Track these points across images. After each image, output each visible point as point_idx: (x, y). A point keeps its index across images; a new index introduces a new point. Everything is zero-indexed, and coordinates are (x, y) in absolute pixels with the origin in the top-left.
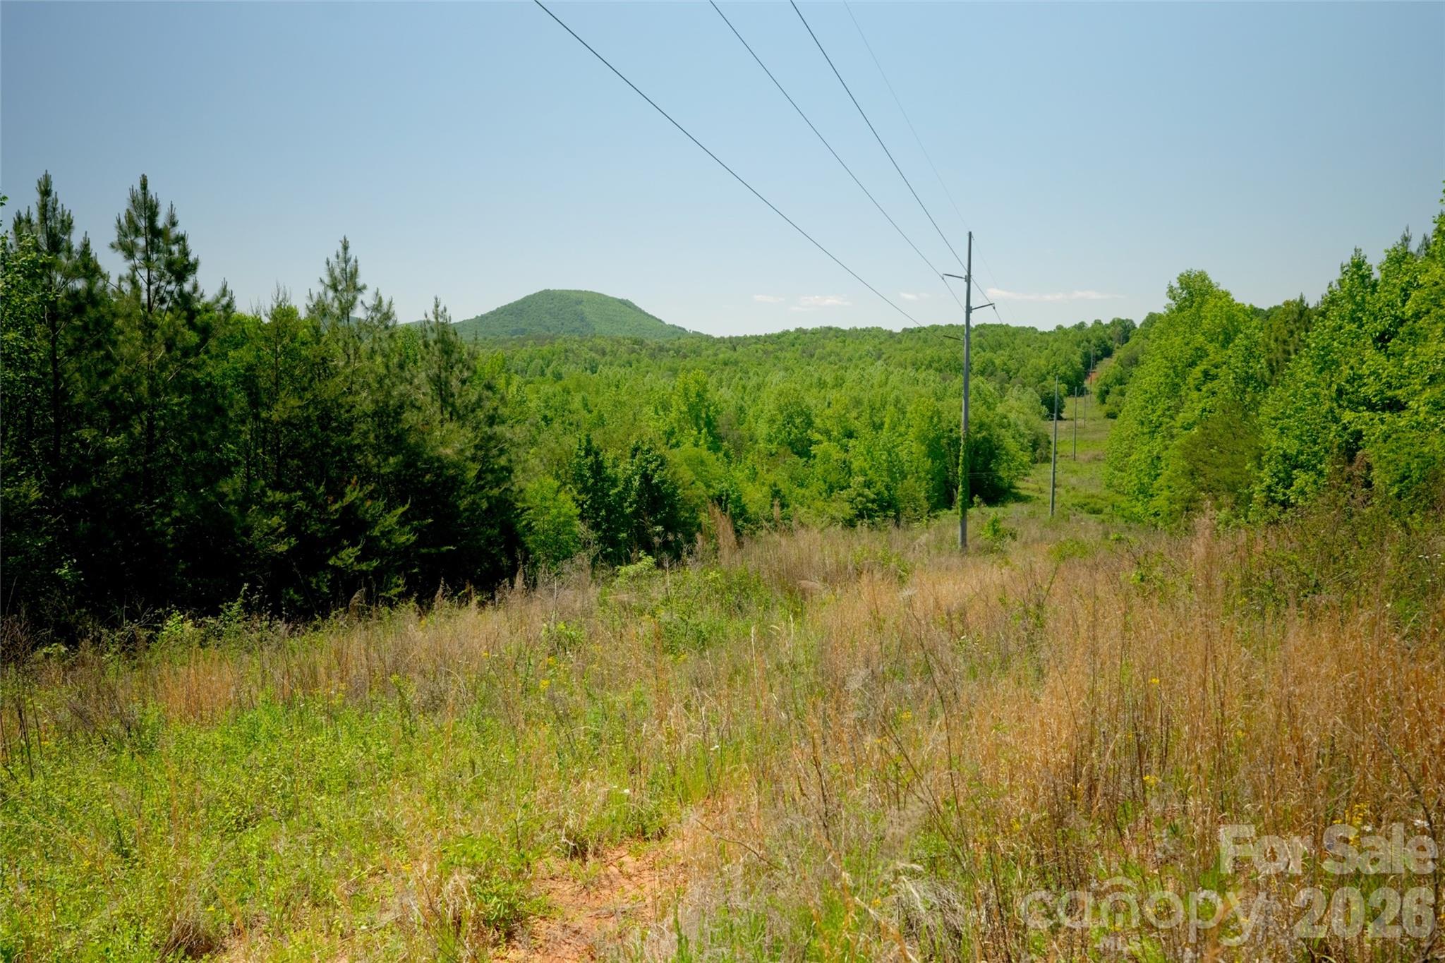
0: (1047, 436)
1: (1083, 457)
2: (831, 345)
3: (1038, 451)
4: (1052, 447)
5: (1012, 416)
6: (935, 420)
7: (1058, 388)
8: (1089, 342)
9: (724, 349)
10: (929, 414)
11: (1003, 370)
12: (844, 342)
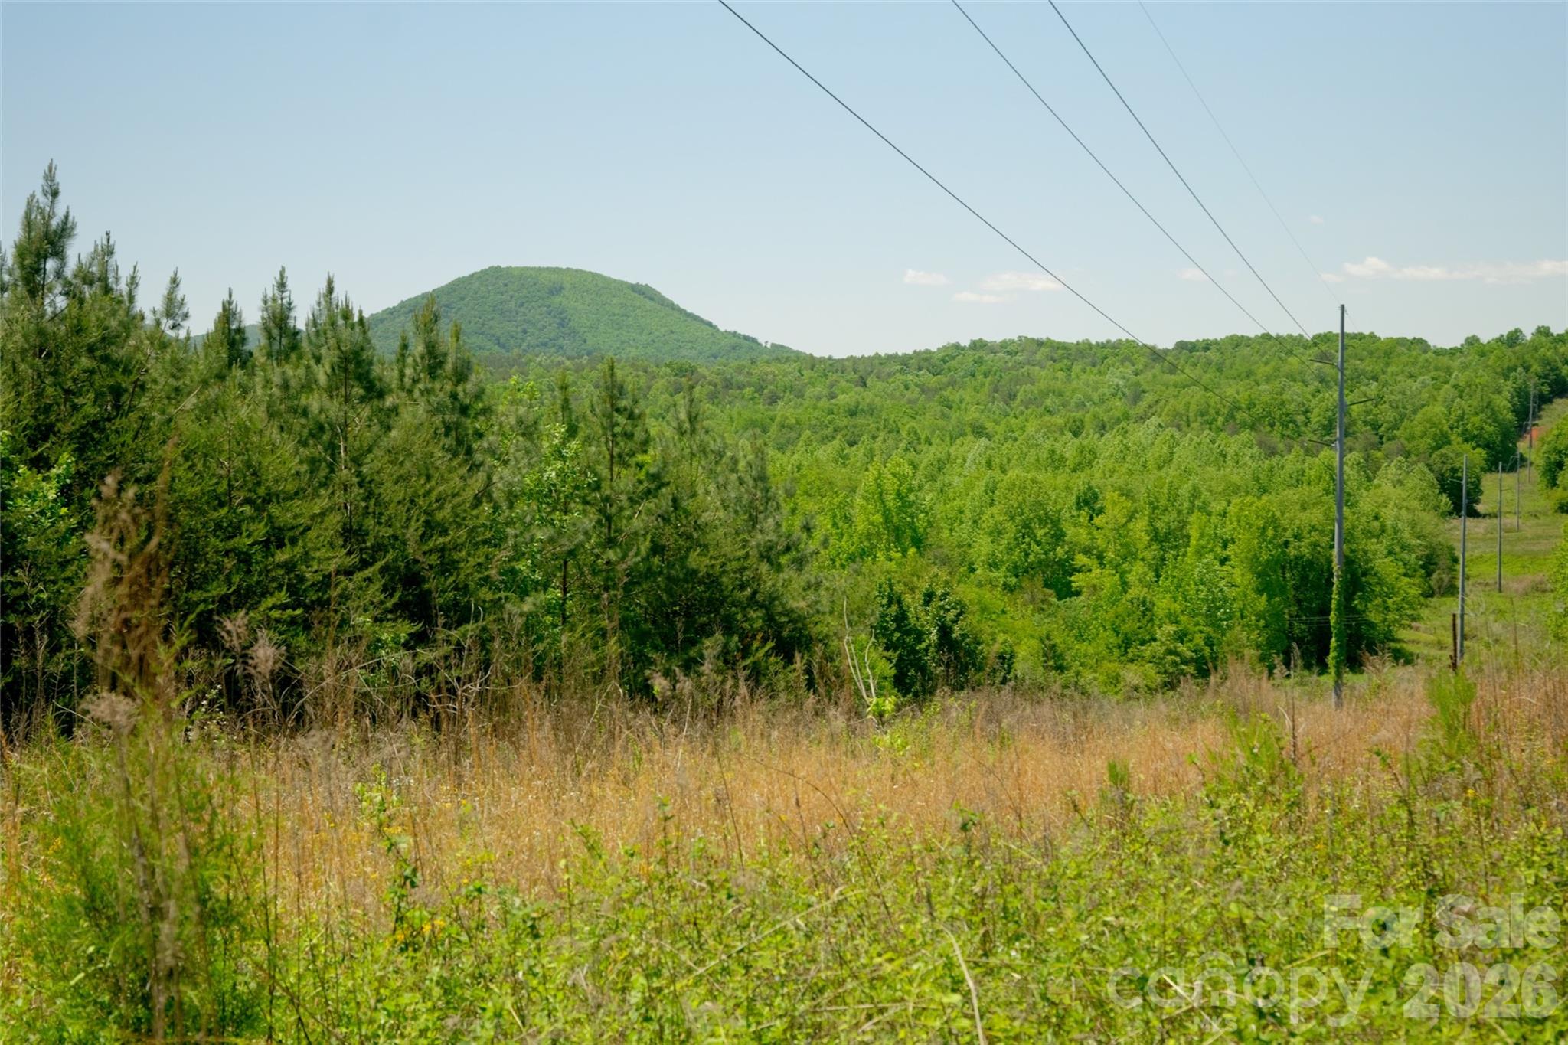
0: (1451, 549)
1: (1516, 586)
2: (1044, 376)
3: (1435, 576)
4: (1459, 567)
5: (1389, 514)
6: (1270, 532)
7: (1469, 457)
8: (1527, 369)
9: (843, 383)
10: (1261, 523)
11: (1365, 423)
12: (1069, 369)
